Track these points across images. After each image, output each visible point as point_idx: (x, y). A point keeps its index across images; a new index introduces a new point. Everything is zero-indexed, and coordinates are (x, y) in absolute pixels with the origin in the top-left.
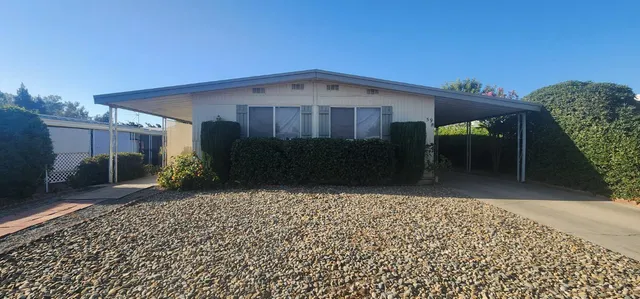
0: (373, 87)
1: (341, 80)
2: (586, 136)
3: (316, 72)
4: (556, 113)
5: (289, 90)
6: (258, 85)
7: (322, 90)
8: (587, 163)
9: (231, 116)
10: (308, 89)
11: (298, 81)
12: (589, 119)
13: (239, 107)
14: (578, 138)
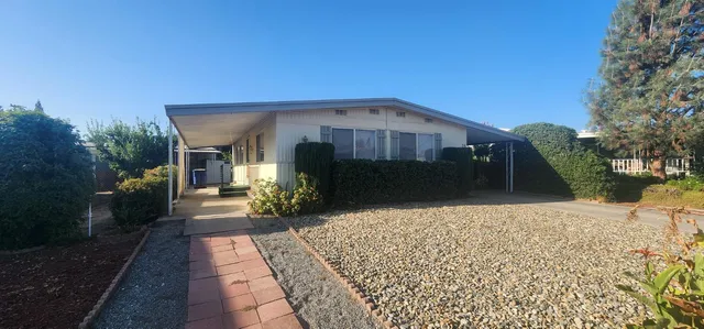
0: (429, 116)
1: (407, 107)
2: (557, 160)
3: (394, 100)
4: (535, 143)
5: (367, 114)
6: (341, 108)
7: (392, 116)
8: (559, 177)
9: (315, 136)
10: (382, 114)
11: (373, 107)
12: (558, 149)
13: (322, 128)
14: (552, 160)
